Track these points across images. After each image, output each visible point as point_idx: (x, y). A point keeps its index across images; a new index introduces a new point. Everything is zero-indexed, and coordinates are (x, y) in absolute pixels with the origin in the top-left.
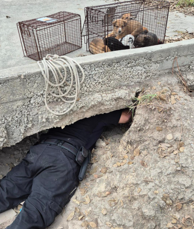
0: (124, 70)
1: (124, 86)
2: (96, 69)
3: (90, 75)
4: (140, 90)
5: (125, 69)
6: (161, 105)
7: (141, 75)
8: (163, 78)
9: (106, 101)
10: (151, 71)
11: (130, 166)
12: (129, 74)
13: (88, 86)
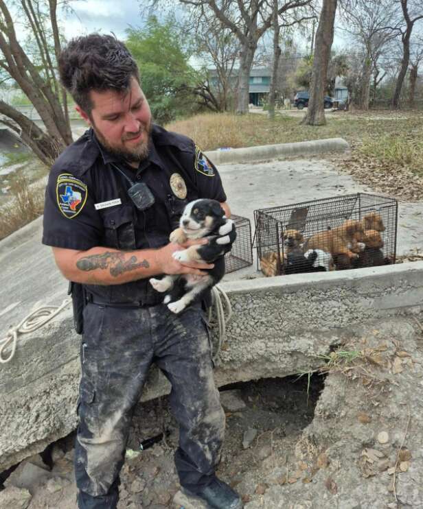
0: (304, 305)
1: (307, 331)
2: (255, 301)
3: (245, 309)
4: (339, 342)
5: (306, 303)
6: (370, 373)
7: (341, 315)
8: (384, 325)
9: (273, 355)
10: (360, 310)
11: (306, 485)
12: (316, 312)
13: (243, 327)
